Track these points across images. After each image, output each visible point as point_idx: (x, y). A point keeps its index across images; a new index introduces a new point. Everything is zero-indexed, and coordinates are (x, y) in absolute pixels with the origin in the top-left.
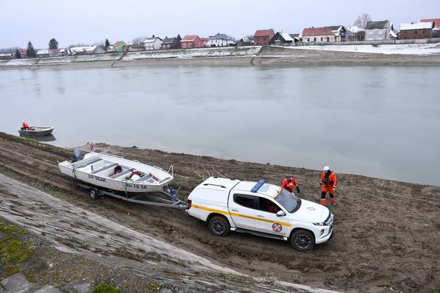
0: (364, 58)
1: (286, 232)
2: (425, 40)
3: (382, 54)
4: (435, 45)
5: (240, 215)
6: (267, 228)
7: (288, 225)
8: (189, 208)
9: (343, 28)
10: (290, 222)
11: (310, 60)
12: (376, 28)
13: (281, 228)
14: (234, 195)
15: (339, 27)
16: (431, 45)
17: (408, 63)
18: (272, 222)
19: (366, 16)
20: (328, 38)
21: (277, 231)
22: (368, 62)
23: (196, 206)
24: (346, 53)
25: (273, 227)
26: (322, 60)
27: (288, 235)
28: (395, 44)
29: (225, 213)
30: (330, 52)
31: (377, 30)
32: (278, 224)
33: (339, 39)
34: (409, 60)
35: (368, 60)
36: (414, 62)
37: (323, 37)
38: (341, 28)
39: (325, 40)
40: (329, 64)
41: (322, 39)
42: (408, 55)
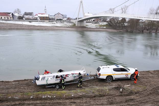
0: (29, 27)
1: (129, 76)
2: (48, 21)
3: (34, 25)
4: (51, 23)
5: (116, 74)
6: (124, 76)
7: (130, 74)
8: (100, 76)
9: (12, 14)
10: (130, 73)
11: (4, 27)
12: (29, 15)
13: (128, 75)
14: (113, 69)
15: (10, 13)
16: (50, 23)
17: (46, 29)
18: (125, 74)
19: (18, 10)
20: (8, 18)
21: (127, 76)
22: (31, 29)
23: (102, 75)
24: (19, 24)
25: (126, 75)
26: (10, 27)
27: (130, 77)
28: (37, 22)
29: (112, 75)
30: (12, 24)
31: (29, 16)
32: (127, 74)
33: (12, 18)
34: (47, 28)
35: (30, 28)
36: (48, 29)
37: (6, 17)
38: (11, 13)
39: (6, 19)
40: (14, 29)
41: (5, 18)
42: (45, 26)
